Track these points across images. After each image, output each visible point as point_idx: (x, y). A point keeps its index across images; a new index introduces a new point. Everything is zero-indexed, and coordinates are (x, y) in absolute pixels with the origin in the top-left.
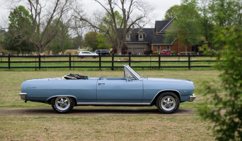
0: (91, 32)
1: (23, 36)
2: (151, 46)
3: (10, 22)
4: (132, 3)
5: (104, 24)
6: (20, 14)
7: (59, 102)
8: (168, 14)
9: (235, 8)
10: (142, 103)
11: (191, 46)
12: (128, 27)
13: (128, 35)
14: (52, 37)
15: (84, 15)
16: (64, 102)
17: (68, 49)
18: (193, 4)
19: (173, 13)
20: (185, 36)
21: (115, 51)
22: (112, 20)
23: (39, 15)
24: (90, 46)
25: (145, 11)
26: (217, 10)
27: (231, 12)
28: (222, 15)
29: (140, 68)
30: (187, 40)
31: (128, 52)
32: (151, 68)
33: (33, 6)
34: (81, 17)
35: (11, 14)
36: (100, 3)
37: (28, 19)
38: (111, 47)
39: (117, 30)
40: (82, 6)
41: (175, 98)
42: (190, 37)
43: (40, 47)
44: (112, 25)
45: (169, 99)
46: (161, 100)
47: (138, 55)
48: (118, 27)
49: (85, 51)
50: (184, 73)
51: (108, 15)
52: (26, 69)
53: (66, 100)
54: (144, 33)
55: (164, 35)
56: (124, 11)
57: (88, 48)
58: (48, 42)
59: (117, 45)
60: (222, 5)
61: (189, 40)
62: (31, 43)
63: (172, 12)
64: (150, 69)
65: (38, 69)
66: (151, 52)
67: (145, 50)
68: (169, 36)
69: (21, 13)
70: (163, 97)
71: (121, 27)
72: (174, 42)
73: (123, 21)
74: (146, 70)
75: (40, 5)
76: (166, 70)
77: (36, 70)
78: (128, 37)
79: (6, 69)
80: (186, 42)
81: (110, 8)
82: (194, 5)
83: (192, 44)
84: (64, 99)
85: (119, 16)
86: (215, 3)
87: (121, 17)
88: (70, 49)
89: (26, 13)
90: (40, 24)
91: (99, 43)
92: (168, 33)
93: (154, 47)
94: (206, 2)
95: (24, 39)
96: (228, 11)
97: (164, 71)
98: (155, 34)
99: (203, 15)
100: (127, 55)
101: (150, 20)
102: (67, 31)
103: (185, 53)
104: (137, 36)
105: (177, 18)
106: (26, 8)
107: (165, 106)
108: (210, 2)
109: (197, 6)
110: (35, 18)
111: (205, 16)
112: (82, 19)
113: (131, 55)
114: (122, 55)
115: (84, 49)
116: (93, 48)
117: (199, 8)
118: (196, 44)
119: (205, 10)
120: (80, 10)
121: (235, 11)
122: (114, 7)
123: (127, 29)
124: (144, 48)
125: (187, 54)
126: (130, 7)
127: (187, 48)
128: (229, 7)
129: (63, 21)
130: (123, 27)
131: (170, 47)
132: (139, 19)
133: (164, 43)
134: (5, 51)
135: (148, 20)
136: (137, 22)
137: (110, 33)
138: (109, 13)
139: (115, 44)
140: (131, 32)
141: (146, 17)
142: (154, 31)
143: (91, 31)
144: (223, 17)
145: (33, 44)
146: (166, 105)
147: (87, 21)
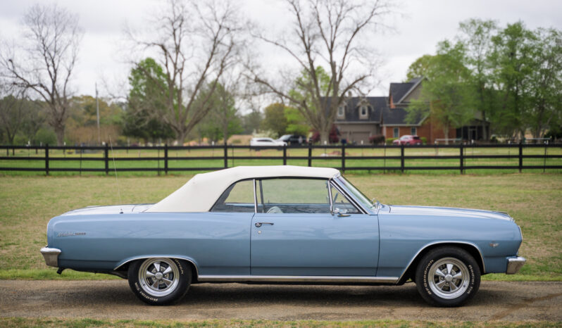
0: (275, 105)
1: (153, 112)
2: (382, 128)
3: (132, 88)
4: (348, 50)
5: (297, 90)
6: (148, 74)
7: (148, 273)
8: (412, 70)
9: (536, 58)
10: (376, 276)
11: (455, 128)
12: (340, 95)
13: (341, 108)
14: (203, 112)
15: (261, 73)
16: (164, 275)
17: (234, 133)
18: (459, 51)
19: (422, 70)
20: (444, 110)
21: (317, 138)
22: (311, 82)
23: (181, 74)
24: (273, 129)
25: (371, 65)
26: (502, 63)
27: (528, 65)
28: (512, 72)
29: (364, 171)
30: (447, 117)
31: (340, 140)
32: (386, 171)
33: (170, 57)
34: (256, 77)
35: (134, 72)
36: (290, 51)
37: (163, 81)
38: (311, 131)
39: (321, 99)
40: (257, 56)
41: (467, 263)
42: (453, 112)
43: (182, 131)
44: (311, 91)
45: (450, 267)
46: (429, 269)
47: (358, 144)
48: (322, 94)
49: (264, 137)
50: (453, 181)
51: (304, 74)
52: (139, 173)
53: (169, 269)
54: (369, 104)
55: (405, 109)
56: (333, 65)
57: (269, 133)
58: (196, 122)
59: (320, 126)
60: (513, 54)
61: (450, 118)
62: (165, 122)
63: (419, 67)
64: (385, 173)
65: (163, 173)
66: (382, 139)
67: (371, 135)
68: (414, 110)
69: (149, 71)
70: (435, 261)
71: (328, 94)
72: (425, 121)
73: (332, 84)
74: (376, 174)
75: (183, 56)
76: (415, 174)
77: (159, 175)
78: (341, 113)
79: (101, 173)
80: (447, 121)
81: (307, 60)
82: (459, 53)
83: (457, 124)
84: (164, 264)
85: (324, 75)
86: (498, 49)
87: (328, 77)
88: (240, 133)
89: (159, 71)
90: (183, 89)
91: (288, 123)
92: (414, 105)
93: (387, 131)
94: (482, 48)
95: (153, 116)
96: (523, 65)
97: (411, 177)
98: (390, 107)
99: (476, 71)
100: (339, 144)
101: (380, 82)
102: (233, 104)
103: (444, 141)
104: (357, 110)
105: (430, 77)
106: (158, 62)
107: (440, 286)
108: (489, 49)
109: (465, 56)
110: (174, 79)
111: (481, 74)
112: (257, 80)
113: (346, 145)
114: (329, 145)
115: (263, 135)
116: (279, 133)
117: (469, 59)
118: (463, 125)
119: (479, 63)
120: (254, 64)
121: (535, 64)
122: (315, 58)
123: (338, 97)
124: (369, 133)
125: (447, 143)
126: (344, 58)
127: (447, 131)
128: (525, 57)
129: (224, 84)
130: (331, 94)
131: (416, 131)
132: (361, 79)
133: (405, 123)
134: (123, 138)
135: (377, 82)
136: (356, 85)
137: (309, 105)
138: (306, 69)
139: (317, 125)
140: (345, 103)
141: (373, 75)
142: (387, 101)
143: (275, 102)
144: (514, 75)
145: (169, 125)
146: (441, 282)
147: (268, 85)
